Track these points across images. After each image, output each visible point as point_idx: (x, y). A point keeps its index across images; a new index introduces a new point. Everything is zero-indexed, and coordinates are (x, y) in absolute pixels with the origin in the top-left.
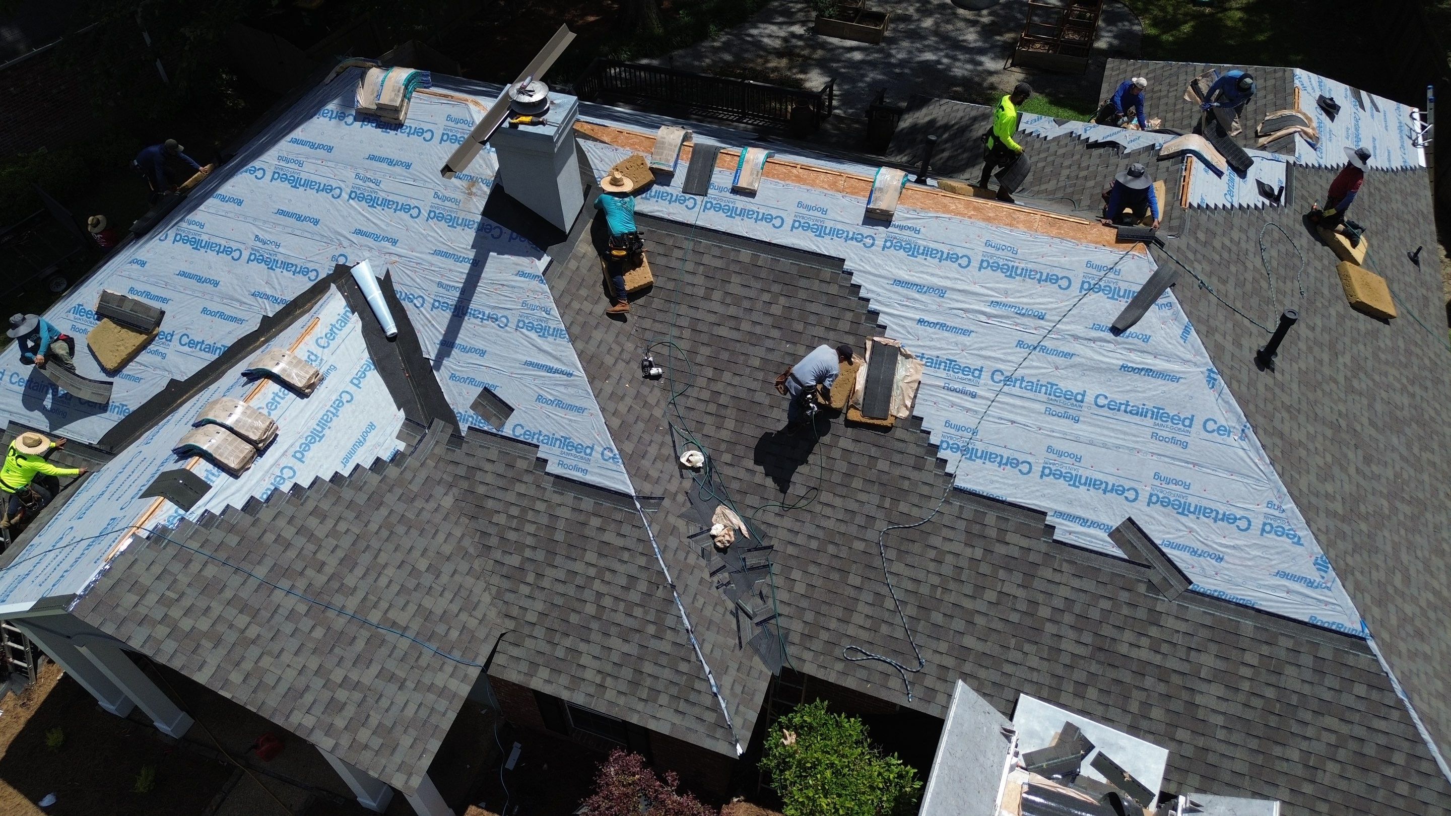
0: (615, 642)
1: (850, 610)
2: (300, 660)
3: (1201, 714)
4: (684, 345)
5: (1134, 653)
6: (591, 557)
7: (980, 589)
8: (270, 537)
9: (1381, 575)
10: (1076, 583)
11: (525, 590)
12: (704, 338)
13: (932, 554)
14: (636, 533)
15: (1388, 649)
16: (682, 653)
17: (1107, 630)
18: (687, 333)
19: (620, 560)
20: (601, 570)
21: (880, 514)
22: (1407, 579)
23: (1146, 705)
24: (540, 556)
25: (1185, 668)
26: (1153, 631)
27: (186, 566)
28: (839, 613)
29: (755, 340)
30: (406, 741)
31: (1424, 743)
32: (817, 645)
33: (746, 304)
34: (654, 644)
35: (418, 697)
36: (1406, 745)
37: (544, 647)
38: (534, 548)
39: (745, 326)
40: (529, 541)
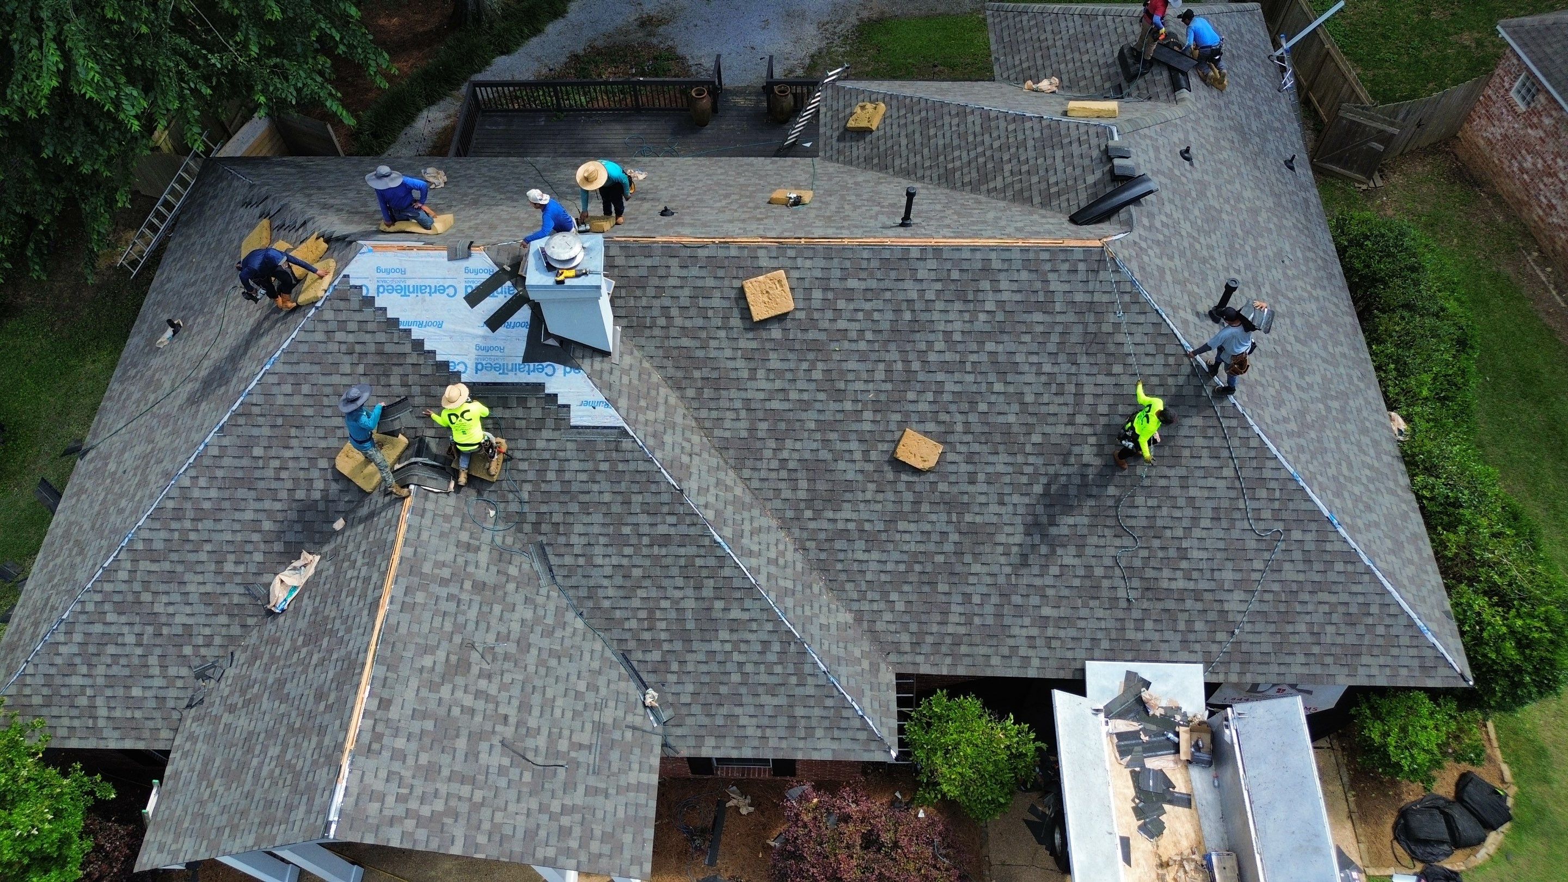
0: (766, 699)
1: (945, 613)
2: (523, 806)
3: (1231, 618)
4: (744, 424)
5: (1174, 585)
6: (724, 635)
7: (1045, 567)
8: (456, 711)
9: (1332, 471)
10: (1118, 542)
11: (672, 678)
12: (760, 415)
13: (1000, 549)
14: (758, 604)
15: (1352, 529)
16: (826, 692)
17: (1150, 573)
18: (743, 414)
19: (751, 631)
20: (736, 644)
21: (950, 528)
22: (1350, 466)
23: (1189, 622)
24: (678, 646)
25: (1212, 585)
26: (1184, 564)
27: (404, 762)
28: (938, 618)
29: (805, 405)
30: (627, 838)
31: (1389, 593)
32: (926, 649)
33: (789, 376)
34: (799, 691)
35: (622, 799)
36: (1377, 598)
37: (706, 721)
38: (671, 641)
39: (793, 395)
40: (663, 636)
